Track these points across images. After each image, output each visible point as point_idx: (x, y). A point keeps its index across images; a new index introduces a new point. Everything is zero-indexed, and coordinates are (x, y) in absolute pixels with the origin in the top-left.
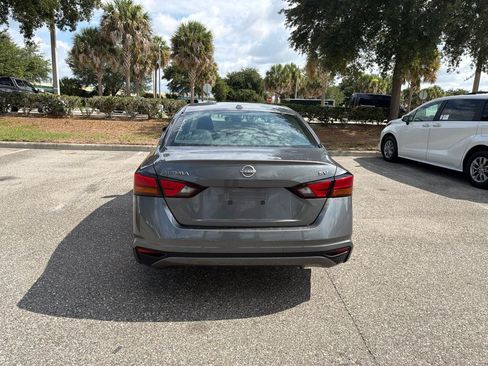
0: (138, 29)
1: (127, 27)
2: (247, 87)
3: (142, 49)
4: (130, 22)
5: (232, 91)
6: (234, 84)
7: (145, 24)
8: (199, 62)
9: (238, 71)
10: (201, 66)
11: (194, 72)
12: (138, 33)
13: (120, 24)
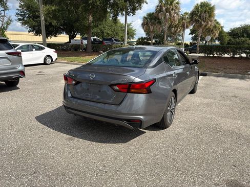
0: (172, 10)
1: (167, 10)
2: (243, 36)
3: (174, 20)
4: (169, 6)
5: (232, 39)
6: (234, 35)
7: (176, 7)
8: (204, 24)
9: (238, 27)
10: (206, 26)
11: (201, 30)
12: (172, 12)
13: (164, 9)
